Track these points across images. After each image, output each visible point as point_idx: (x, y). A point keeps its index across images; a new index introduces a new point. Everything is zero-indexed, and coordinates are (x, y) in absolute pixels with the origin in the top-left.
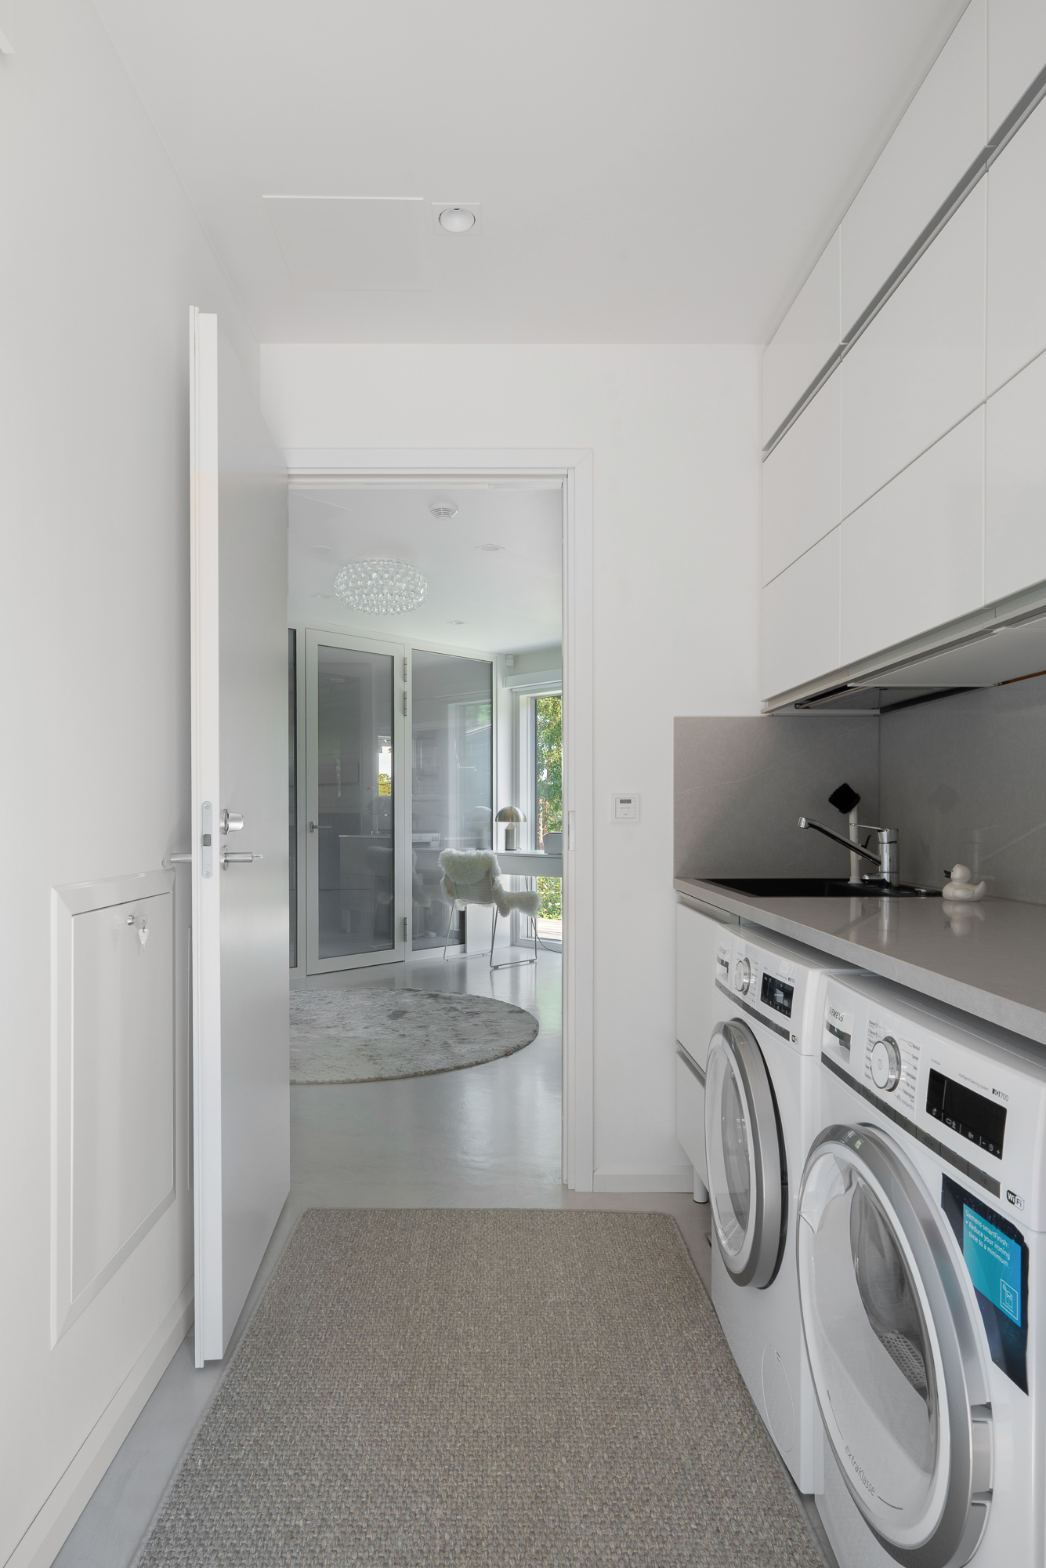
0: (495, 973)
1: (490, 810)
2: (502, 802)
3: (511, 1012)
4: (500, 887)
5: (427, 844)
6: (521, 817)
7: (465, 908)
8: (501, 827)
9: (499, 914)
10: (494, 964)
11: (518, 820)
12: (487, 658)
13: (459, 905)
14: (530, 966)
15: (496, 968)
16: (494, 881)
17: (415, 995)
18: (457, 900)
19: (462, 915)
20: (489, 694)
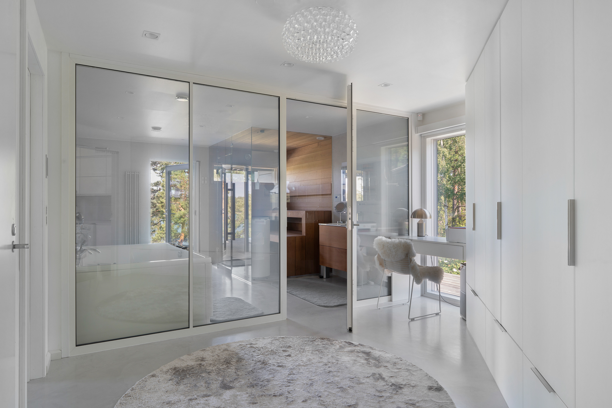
0: (412, 323)
1: (407, 210)
2: (416, 206)
3: (430, 388)
4: (415, 263)
5: (368, 230)
6: (428, 215)
7: (391, 274)
8: (415, 222)
9: (414, 283)
10: (411, 317)
11: (426, 217)
12: (405, 115)
13: (387, 273)
14: (435, 317)
15: (413, 320)
16: (411, 260)
17: (352, 352)
18: (385, 270)
19: (390, 278)
20: (406, 139)
